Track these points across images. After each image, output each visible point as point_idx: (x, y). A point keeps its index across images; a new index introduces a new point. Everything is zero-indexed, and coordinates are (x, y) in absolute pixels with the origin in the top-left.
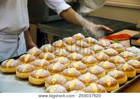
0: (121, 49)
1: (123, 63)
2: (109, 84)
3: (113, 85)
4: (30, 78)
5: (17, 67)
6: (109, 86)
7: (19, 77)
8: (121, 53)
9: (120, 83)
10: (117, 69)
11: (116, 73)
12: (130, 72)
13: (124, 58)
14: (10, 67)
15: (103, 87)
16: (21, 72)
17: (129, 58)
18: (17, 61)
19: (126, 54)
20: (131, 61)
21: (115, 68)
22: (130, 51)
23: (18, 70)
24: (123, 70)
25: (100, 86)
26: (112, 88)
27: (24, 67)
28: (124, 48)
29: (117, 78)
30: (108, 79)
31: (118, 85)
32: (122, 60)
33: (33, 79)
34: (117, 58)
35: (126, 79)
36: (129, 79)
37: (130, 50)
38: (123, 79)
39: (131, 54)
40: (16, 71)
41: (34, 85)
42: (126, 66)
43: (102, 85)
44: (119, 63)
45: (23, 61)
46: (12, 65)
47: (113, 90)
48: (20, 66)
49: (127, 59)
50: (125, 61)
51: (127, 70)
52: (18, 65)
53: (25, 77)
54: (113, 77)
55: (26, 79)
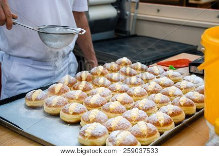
0: (178, 78)
1: (180, 96)
2: (162, 122)
3: (167, 124)
4: (62, 114)
5: (46, 100)
6: (162, 125)
7: (48, 112)
8: (178, 84)
9: (176, 121)
10: (172, 104)
11: (170, 108)
12: (188, 108)
13: (181, 89)
14: (36, 100)
15: (154, 126)
16: (50, 106)
17: (187, 89)
18: (45, 92)
19: (183, 84)
20: (190, 94)
21: (170, 102)
22: (189, 81)
23: (47, 104)
24: (180, 105)
25: (150, 125)
26: (165, 128)
27: (55, 99)
28: (181, 77)
29: (172, 115)
30: (161, 116)
31: (173, 123)
32: (179, 92)
33: (65, 115)
34: (172, 90)
35: (183, 116)
36: (187, 116)
37: (189, 79)
38: (180, 116)
39: (190, 84)
40: (45, 105)
41: (66, 123)
42: (183, 100)
43: (153, 124)
44: (175, 96)
45: (53, 91)
46: (39, 97)
47: (166, 130)
48: (49, 99)
49: (185, 90)
50: (182, 93)
51: (185, 105)
52: (47, 97)
53: (56, 112)
54: (167, 113)
55: (57, 115)
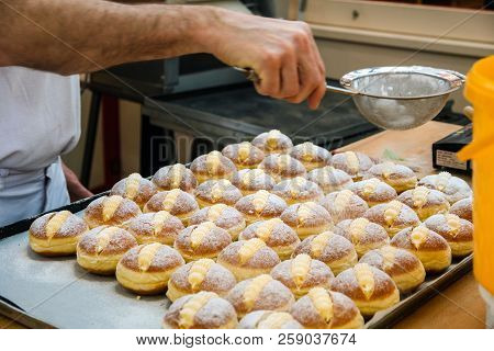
0: (406, 180)
1: (413, 224)
2: (368, 289)
3: (381, 293)
4: (121, 271)
5: (80, 237)
6: (368, 296)
7: (86, 266)
8: (407, 194)
9: (402, 286)
10: (394, 244)
11: (390, 254)
12: (433, 253)
13: (415, 208)
14: (57, 236)
15: (349, 300)
16: (91, 252)
17: (429, 207)
18: (79, 218)
19: (420, 194)
20: (435, 219)
21: (388, 241)
22: (433, 187)
23: (82, 247)
24: (412, 247)
25: (340, 298)
26: (376, 303)
27: (103, 235)
28: (414, 178)
29: (393, 271)
30: (365, 275)
31: (397, 292)
32: (408, 214)
33: (130, 274)
34: (394, 209)
35: (420, 273)
36: (431, 274)
37: (433, 184)
38: (412, 273)
39: (436, 195)
40: (78, 249)
41: (132, 293)
42: (421, 233)
43: (348, 293)
44: (398, 224)
45: (98, 215)
46: (64, 230)
47: (380, 309)
48: (88, 233)
49: (425, 210)
50: (417, 218)
51: (425, 247)
52: (83, 230)
53: (106, 267)
54: (380, 267)
55: (110, 275)
